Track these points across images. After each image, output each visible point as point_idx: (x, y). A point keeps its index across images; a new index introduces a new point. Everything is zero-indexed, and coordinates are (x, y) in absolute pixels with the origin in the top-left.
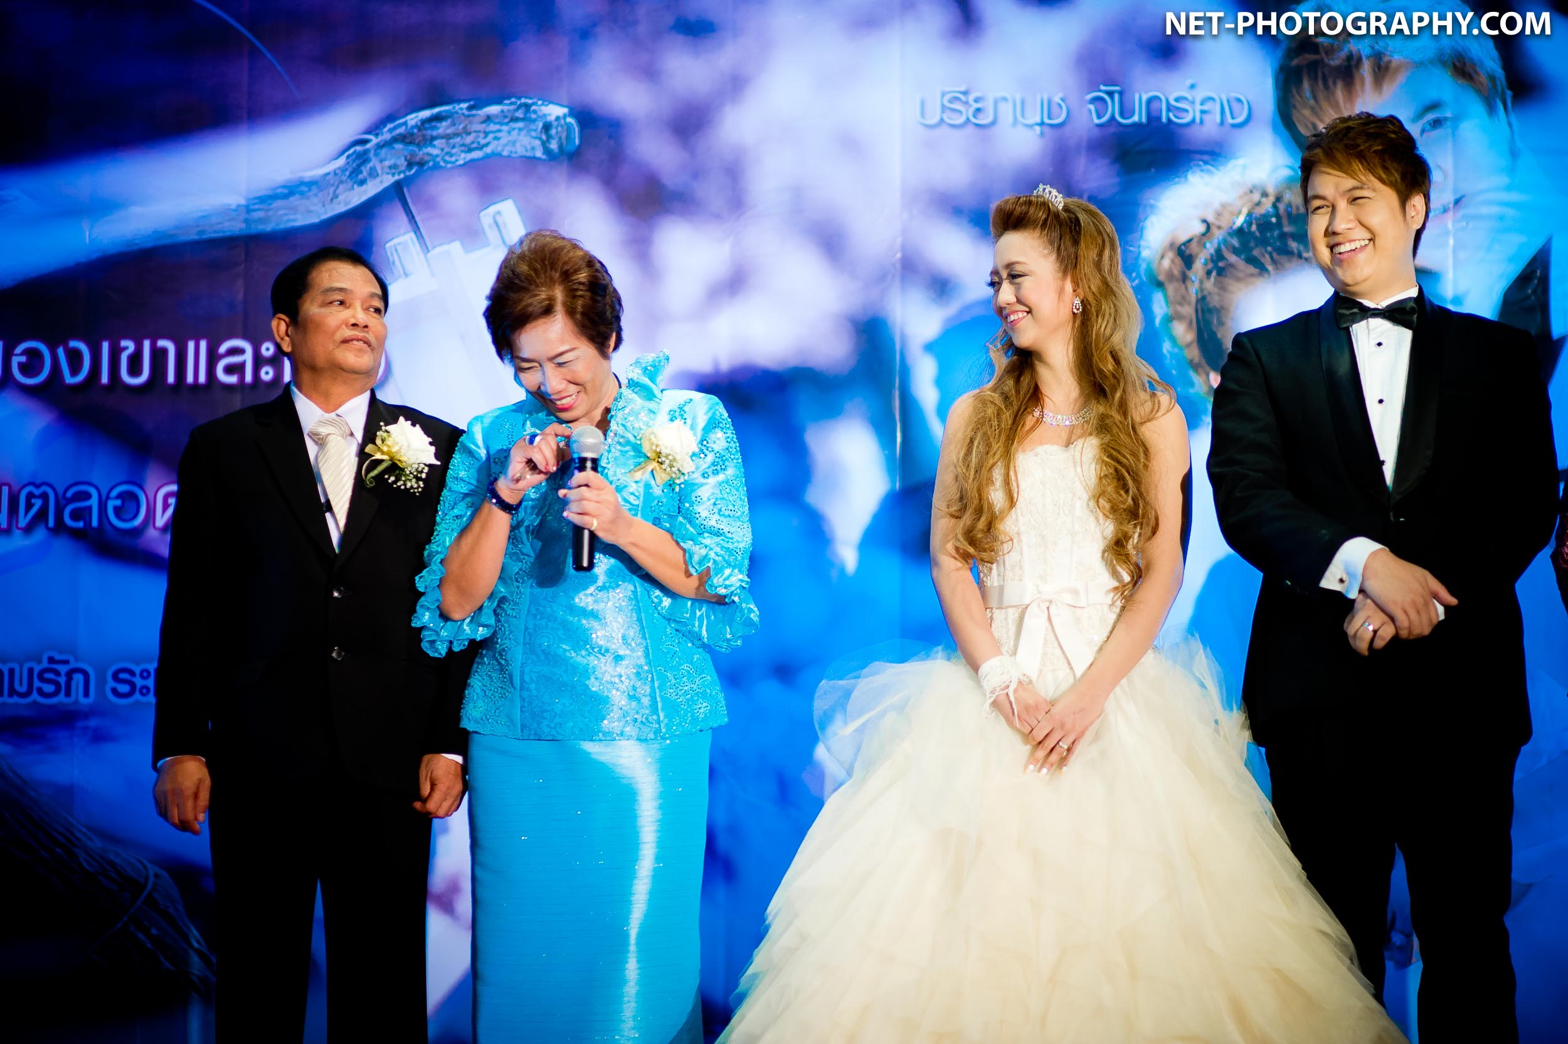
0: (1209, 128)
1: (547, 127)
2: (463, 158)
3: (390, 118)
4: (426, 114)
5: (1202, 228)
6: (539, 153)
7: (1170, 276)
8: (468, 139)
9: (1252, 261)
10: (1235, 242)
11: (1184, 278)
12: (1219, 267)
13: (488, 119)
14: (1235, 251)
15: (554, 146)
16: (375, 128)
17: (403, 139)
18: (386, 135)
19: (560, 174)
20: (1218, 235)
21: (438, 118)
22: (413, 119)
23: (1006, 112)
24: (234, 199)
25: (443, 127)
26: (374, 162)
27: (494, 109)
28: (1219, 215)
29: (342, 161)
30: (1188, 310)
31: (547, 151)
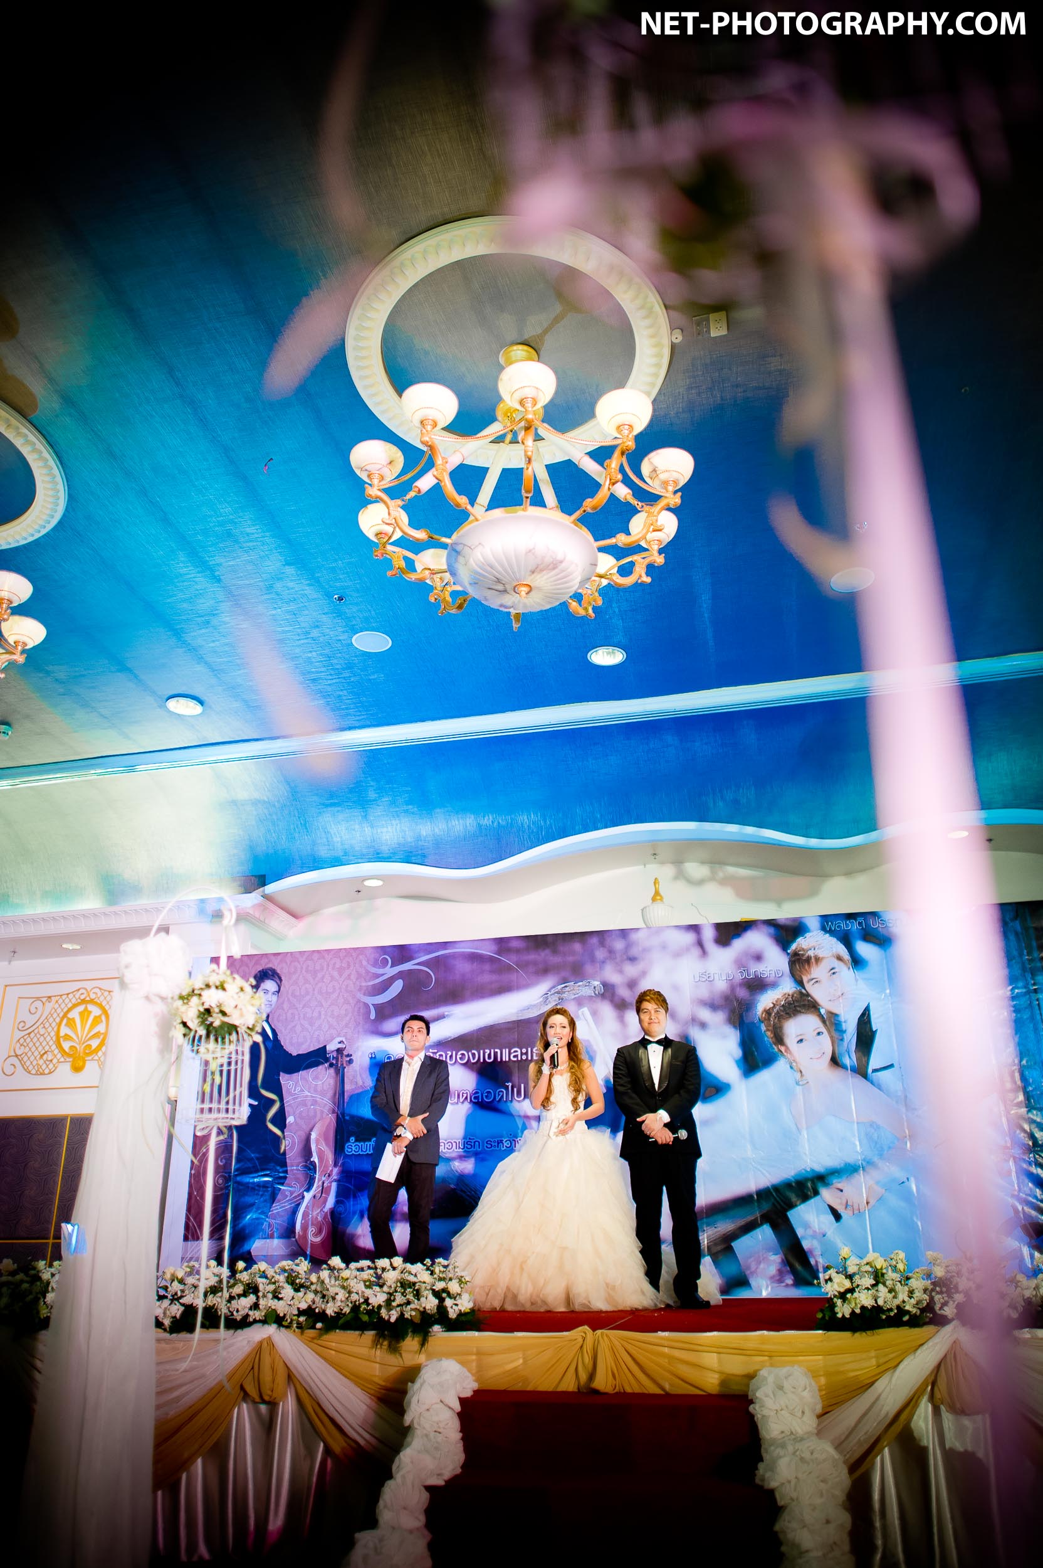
0: (772, 978)
1: (595, 987)
2: (573, 997)
3: (554, 987)
4: (563, 985)
5: (772, 1005)
6: (593, 995)
7: (765, 1019)
8: (574, 992)
9: (787, 1013)
10: (782, 1008)
11: (769, 1020)
12: (779, 1016)
13: (579, 986)
14: (783, 1011)
15: (597, 993)
16: (549, 990)
17: (558, 993)
18: (553, 991)
19: (599, 1000)
20: (778, 1007)
21: (566, 987)
22: (560, 987)
23: (717, 977)
24: (514, 1011)
25: (567, 989)
26: (550, 999)
27: (581, 983)
28: (776, 1001)
29: (541, 999)
30: (770, 1028)
31: (595, 994)
